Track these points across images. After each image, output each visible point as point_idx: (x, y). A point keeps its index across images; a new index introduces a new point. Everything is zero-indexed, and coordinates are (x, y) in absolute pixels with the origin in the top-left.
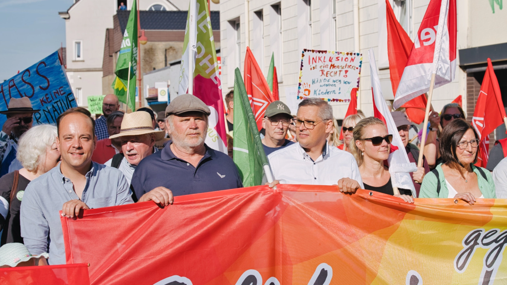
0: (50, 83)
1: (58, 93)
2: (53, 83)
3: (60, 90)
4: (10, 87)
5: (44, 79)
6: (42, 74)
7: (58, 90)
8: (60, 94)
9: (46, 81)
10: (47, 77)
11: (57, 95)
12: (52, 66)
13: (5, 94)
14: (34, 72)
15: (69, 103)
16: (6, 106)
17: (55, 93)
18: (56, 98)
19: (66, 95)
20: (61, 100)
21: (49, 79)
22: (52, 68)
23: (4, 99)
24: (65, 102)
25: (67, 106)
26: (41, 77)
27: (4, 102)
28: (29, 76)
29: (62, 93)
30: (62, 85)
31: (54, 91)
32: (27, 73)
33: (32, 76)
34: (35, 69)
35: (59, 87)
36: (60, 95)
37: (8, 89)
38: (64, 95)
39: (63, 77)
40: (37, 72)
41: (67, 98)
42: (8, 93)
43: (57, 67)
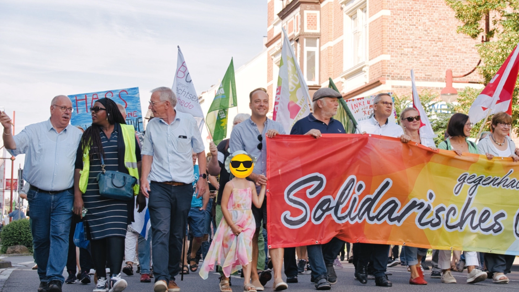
0: (127, 106)
1: (131, 114)
2: (130, 107)
3: (134, 113)
4: (93, 99)
5: (124, 102)
6: (123, 99)
7: (132, 113)
8: (132, 115)
9: (125, 104)
10: (126, 102)
11: (130, 115)
12: (133, 96)
13: (87, 102)
14: (117, 95)
15: (137, 123)
16: (86, 110)
17: (129, 113)
18: (129, 117)
19: (137, 117)
20: (132, 120)
21: (128, 103)
22: (133, 97)
23: (85, 105)
24: (135, 122)
25: (135, 125)
26: (122, 100)
27: (85, 107)
28: (112, 96)
29: (134, 115)
30: (136, 110)
31: (129, 112)
32: (110, 94)
33: (115, 97)
34: (118, 94)
35: (133, 111)
36: (133, 117)
37: (92, 99)
38: (135, 117)
39: (138, 106)
40: (119, 96)
41: (137, 120)
42: (91, 102)
43: (136, 98)
